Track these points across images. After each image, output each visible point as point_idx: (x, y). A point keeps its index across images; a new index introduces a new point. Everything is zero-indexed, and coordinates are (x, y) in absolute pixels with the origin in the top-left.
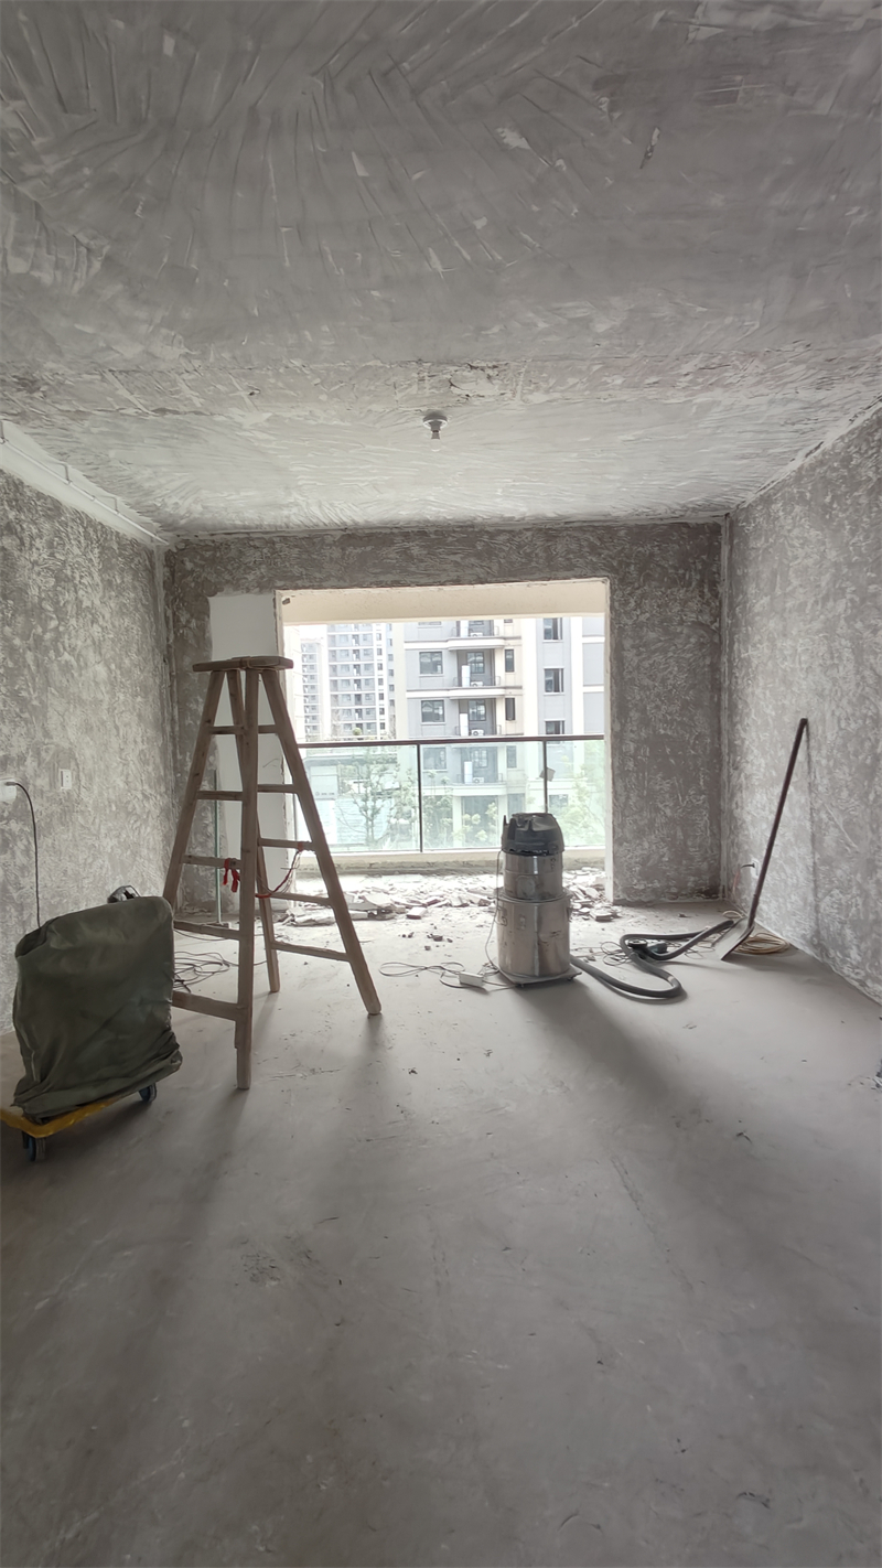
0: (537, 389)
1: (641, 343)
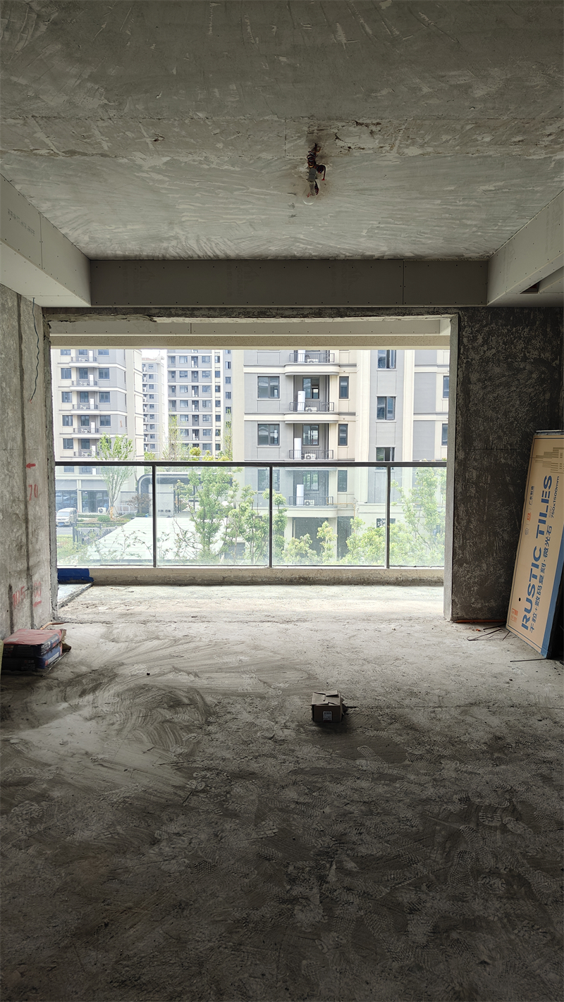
0: (413, 144)
1: (512, 107)
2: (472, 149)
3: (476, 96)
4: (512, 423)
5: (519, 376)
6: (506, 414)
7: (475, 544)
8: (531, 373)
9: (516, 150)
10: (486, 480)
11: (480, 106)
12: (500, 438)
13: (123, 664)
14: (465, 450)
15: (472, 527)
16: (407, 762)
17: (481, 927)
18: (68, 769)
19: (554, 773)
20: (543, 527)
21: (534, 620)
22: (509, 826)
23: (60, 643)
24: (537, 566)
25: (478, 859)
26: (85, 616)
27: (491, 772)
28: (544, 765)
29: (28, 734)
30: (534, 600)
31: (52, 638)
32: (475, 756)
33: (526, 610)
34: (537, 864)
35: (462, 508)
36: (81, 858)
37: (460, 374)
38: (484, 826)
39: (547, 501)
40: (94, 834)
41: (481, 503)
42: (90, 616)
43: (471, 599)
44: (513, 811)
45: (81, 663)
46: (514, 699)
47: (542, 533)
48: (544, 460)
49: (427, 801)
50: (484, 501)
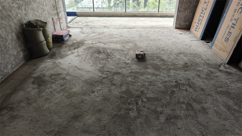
13: (85, 40)
16: (161, 70)
18: (71, 71)
19: (201, 74)
21: (199, 29)
22: (188, 89)
23: (68, 34)
24: (202, 13)
25: (179, 99)
26: (76, 26)
27: (184, 74)
28: (198, 72)
29: (60, 60)
30: (200, 23)
31: (66, 33)
32: (180, 69)
33: (197, 26)
34: (195, 100)
36: (74, 96)
38: (181, 89)
40: (77, 89)
42: (77, 26)
43: (181, 22)
44: (189, 85)
45: (74, 40)
46: (191, 52)
47: (206, 3)
49: (166, 82)
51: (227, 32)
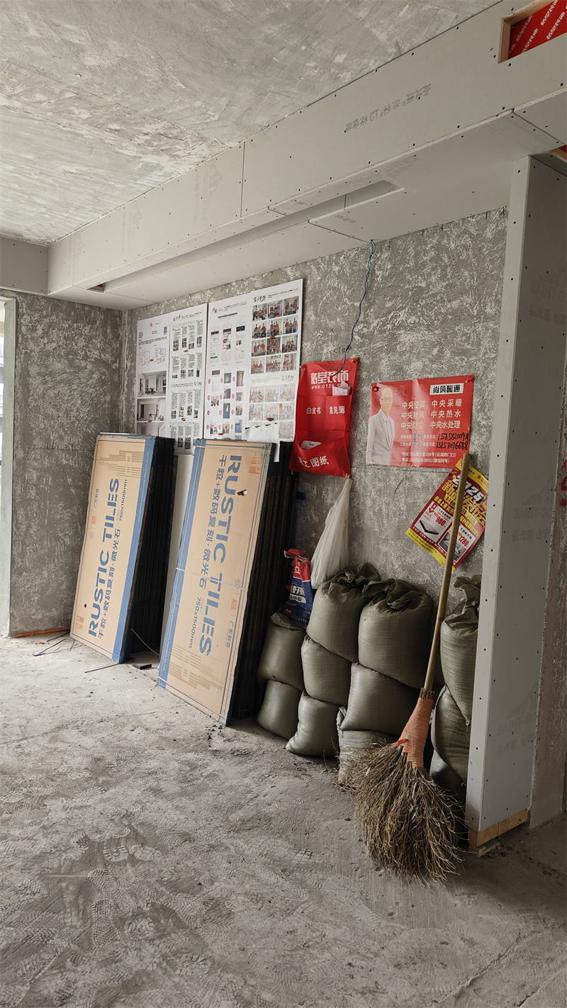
1: (119, 91)
2: (65, 121)
3: (86, 63)
4: (73, 422)
5: (81, 375)
6: (67, 412)
7: (35, 551)
8: (92, 373)
9: (110, 138)
10: (47, 481)
11: (87, 76)
12: (61, 437)
14: (24, 449)
15: (32, 532)
17: (143, 983)
19: (162, 783)
20: (110, 531)
22: (137, 855)
24: (105, 571)
25: (117, 905)
27: (102, 801)
28: (150, 778)
32: (80, 786)
33: (93, 616)
34: (175, 887)
35: (21, 512)
37: (19, 365)
38: (112, 863)
39: (114, 505)
41: (42, 506)
43: (31, 610)
44: (136, 837)
46: (100, 712)
47: (109, 536)
48: (110, 462)
49: (43, 856)
50: (45, 504)
51: (200, 623)
